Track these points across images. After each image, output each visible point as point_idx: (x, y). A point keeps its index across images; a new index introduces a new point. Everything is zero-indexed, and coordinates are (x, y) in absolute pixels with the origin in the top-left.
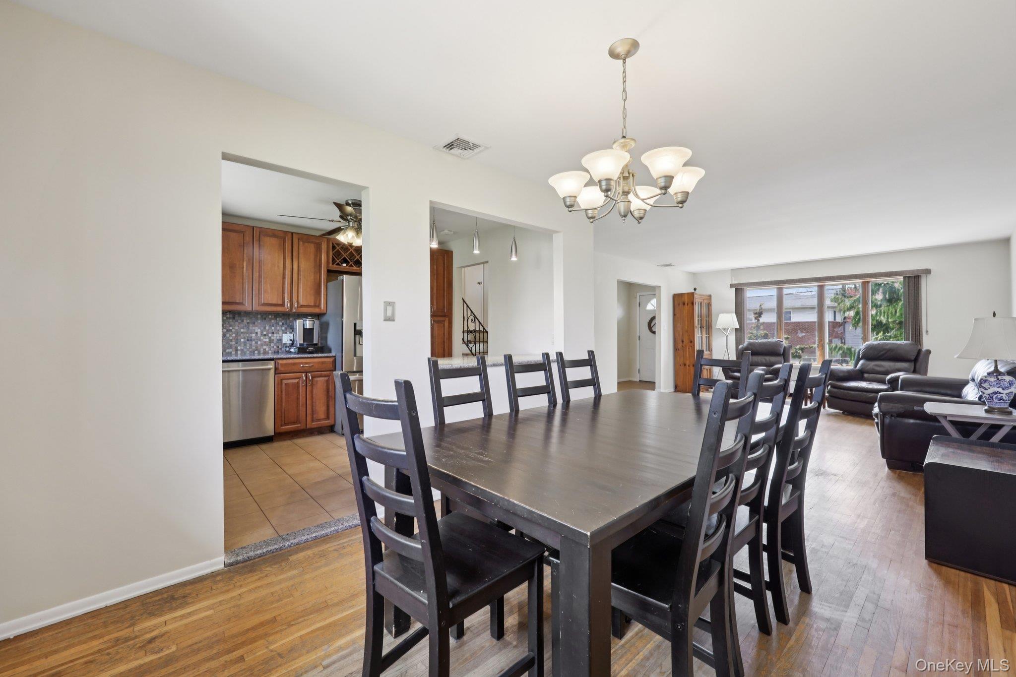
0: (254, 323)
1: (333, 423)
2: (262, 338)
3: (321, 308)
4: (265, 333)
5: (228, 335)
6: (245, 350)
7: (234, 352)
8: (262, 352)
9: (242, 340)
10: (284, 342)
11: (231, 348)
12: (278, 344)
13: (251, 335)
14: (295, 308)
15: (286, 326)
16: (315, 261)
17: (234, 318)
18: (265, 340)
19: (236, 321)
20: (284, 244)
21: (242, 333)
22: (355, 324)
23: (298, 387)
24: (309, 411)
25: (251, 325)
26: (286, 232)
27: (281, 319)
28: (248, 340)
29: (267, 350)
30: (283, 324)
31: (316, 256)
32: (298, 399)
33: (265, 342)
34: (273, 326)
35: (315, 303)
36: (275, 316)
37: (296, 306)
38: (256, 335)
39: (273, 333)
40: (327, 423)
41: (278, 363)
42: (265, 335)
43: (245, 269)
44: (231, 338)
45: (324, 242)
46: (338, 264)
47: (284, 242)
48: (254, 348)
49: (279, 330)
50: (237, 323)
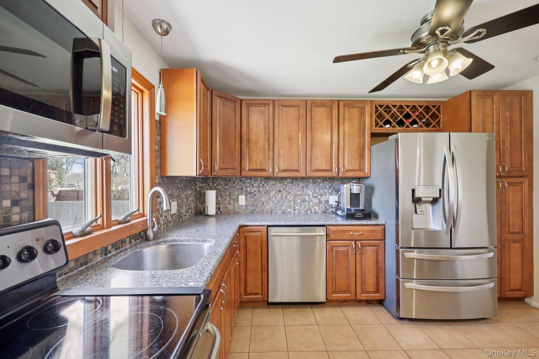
0: (307, 187)
1: (383, 298)
2: (313, 199)
3: (365, 172)
4: (315, 195)
5: (288, 197)
6: (301, 210)
7: (292, 212)
8: (313, 212)
9: (299, 201)
10: (330, 203)
11: (291, 208)
12: (325, 205)
13: (304, 197)
14: (342, 173)
15: (332, 189)
16: (360, 125)
17: (292, 183)
18: (315, 201)
19: (293, 185)
20: (332, 112)
21: (298, 195)
22: (413, 191)
23: (348, 255)
24: (359, 282)
25: (305, 189)
26: (333, 101)
27: (328, 182)
28: (303, 201)
29: (317, 210)
30: (330, 187)
31: (360, 120)
32: (347, 267)
33: (315, 203)
34: (322, 189)
35: (360, 166)
36: (323, 180)
37: (343, 170)
38: (308, 197)
39: (322, 195)
40: (378, 296)
41: (329, 229)
42: (315, 197)
43: (300, 139)
44: (290, 199)
45: (368, 105)
46: (381, 126)
47: (332, 110)
48: (307, 208)
49: (326, 193)
50: (295, 187)
